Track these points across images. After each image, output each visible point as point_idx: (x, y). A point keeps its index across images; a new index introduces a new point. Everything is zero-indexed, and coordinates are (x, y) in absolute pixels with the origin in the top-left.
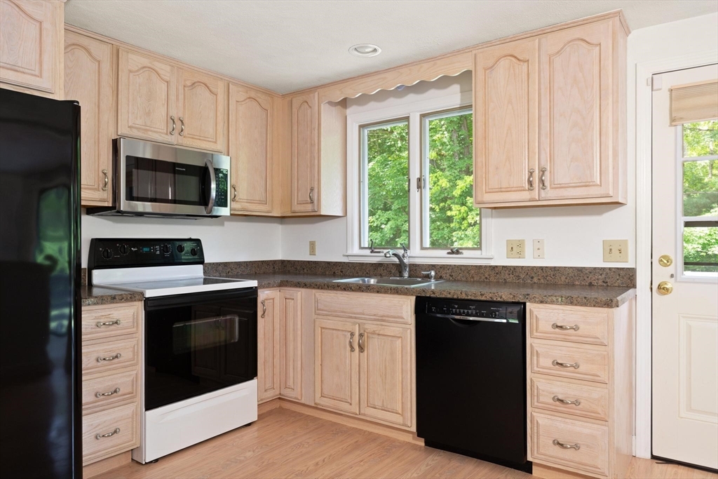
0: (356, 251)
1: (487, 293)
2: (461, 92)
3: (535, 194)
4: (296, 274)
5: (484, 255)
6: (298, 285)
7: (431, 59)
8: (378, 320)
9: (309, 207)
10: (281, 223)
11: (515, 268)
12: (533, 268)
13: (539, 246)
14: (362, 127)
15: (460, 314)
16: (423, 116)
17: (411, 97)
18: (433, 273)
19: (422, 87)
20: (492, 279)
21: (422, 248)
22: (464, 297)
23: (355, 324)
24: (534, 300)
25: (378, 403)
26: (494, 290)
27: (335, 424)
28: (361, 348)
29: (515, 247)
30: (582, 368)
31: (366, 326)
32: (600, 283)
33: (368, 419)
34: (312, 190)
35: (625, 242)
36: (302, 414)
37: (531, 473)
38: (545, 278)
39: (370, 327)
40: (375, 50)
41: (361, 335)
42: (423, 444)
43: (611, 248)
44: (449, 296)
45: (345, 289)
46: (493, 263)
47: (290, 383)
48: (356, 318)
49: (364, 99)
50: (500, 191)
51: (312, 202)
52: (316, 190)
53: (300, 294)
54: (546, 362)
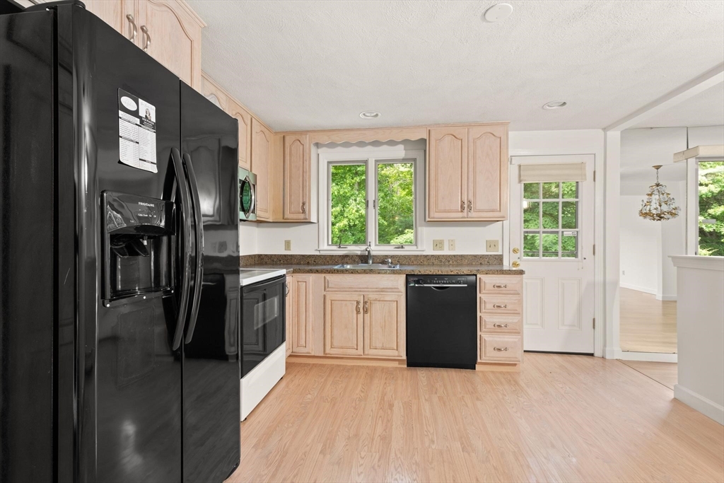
0: (326, 247)
1: (454, 270)
2: (405, 149)
3: (465, 214)
4: (273, 265)
5: (420, 248)
6: (311, 271)
7: (400, 128)
8: (379, 291)
9: (302, 216)
10: (258, 227)
11: (439, 256)
12: (449, 256)
13: (452, 244)
14: (329, 163)
15: (439, 284)
16: (376, 161)
17: (369, 148)
18: (390, 261)
19: (376, 143)
20: (425, 263)
22: (440, 273)
23: (360, 295)
25: (379, 345)
27: (338, 366)
28: (366, 311)
29: (438, 244)
30: (508, 307)
31: (370, 296)
32: (486, 263)
33: (369, 357)
34: (304, 204)
35: (498, 241)
36: (309, 364)
37: (475, 369)
38: (456, 261)
39: (372, 296)
40: (377, 115)
41: (365, 303)
42: (406, 366)
43: (491, 244)
45: (352, 273)
46: (425, 253)
47: (303, 342)
48: (360, 291)
50: (445, 211)
51: (304, 211)
52: (307, 204)
53: (311, 278)
54: (489, 306)
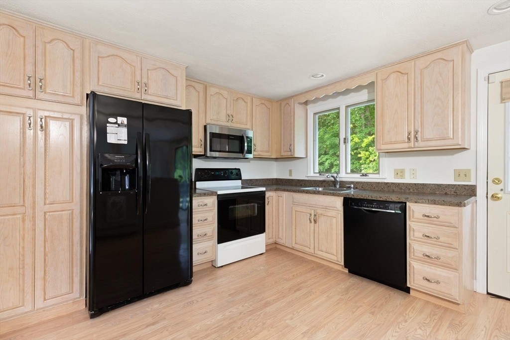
0: (312, 174)
1: (383, 197)
2: (368, 93)
3: (412, 144)
4: (283, 185)
5: (381, 177)
6: (284, 190)
7: (352, 78)
8: (324, 208)
9: (289, 154)
10: (276, 161)
11: (399, 184)
12: (410, 184)
13: (413, 172)
14: (315, 114)
16: (347, 107)
17: (341, 98)
18: (352, 186)
19: (347, 92)
20: (386, 189)
21: (346, 173)
22: (370, 198)
23: (312, 210)
24: (411, 201)
25: (324, 249)
26: (387, 195)
27: (302, 257)
28: (315, 222)
29: (400, 173)
30: (442, 239)
31: (317, 211)
32: (452, 193)
33: (319, 256)
34: (291, 145)
35: (469, 170)
36: (286, 251)
37: (409, 293)
38: (417, 190)
39: (320, 211)
40: (323, 76)
41: (315, 215)
42: (347, 272)
43: (458, 174)
44: (362, 198)
45: (307, 193)
46: (386, 181)
47: (280, 236)
48: (312, 207)
49: (317, 100)
50: (391, 143)
51: (291, 151)
52: (292, 145)
53: (285, 195)
54: (418, 235)
